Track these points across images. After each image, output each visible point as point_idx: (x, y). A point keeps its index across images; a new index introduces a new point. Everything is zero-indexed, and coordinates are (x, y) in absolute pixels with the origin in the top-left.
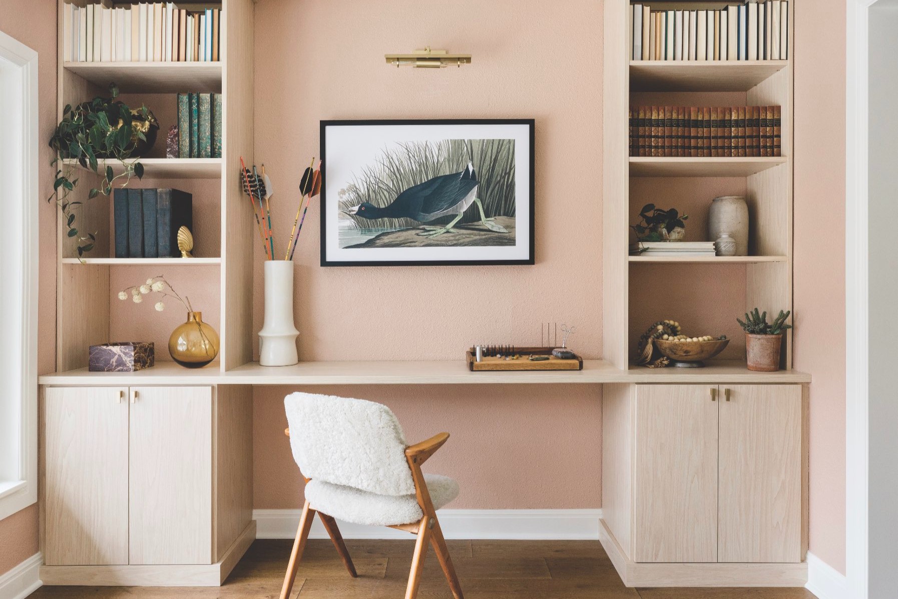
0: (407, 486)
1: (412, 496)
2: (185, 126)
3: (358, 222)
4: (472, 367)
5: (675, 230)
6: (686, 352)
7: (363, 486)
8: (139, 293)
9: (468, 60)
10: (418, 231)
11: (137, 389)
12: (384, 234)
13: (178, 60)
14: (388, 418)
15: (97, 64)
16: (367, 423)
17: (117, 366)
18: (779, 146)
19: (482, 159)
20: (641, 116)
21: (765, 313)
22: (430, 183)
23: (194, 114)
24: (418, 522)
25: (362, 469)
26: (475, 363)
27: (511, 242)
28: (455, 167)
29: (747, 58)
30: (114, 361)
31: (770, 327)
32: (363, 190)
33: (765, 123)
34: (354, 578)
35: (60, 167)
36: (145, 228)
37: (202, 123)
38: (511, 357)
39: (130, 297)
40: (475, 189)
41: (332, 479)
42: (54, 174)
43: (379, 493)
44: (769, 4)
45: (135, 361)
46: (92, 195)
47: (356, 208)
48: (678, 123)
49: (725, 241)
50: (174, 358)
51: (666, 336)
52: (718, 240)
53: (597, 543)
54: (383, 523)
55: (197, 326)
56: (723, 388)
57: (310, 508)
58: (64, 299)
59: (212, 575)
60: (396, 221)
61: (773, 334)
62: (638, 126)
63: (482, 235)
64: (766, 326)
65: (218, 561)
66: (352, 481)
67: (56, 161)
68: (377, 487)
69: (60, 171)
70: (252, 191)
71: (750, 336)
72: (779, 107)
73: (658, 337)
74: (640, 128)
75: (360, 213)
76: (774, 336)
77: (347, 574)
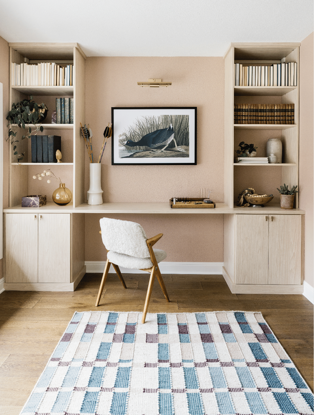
0: (147, 254)
1: (149, 258)
2: (59, 111)
3: (126, 147)
4: (172, 207)
5: (252, 152)
6: (256, 201)
7: (130, 254)
8: (41, 176)
9: (170, 84)
10: (150, 151)
11: (41, 214)
12: (136, 153)
13: (56, 85)
14: (140, 229)
15: (25, 87)
16: (132, 230)
17: (33, 205)
18: (294, 120)
19: (176, 123)
20: (239, 108)
21: (287, 186)
22: (155, 132)
23: (63, 106)
24: (151, 268)
25: (130, 248)
26: (173, 205)
27: (188, 156)
28: (165, 126)
29: (281, 85)
30: (31, 203)
31: (290, 192)
32: (128, 135)
33: (288, 111)
34: (125, 289)
35: (10, 127)
36: (44, 151)
37: (66, 110)
38: (187, 202)
39: (37, 177)
40: (173, 135)
41: (118, 251)
42: (8, 130)
43: (136, 257)
44: (289, 64)
45: (40, 203)
46: (23, 138)
47: (126, 142)
48: (253, 111)
49: (272, 157)
50: (55, 202)
51: (249, 195)
52: (270, 157)
53: (221, 276)
54: (138, 268)
55: (63, 189)
56: (270, 216)
57: (109, 262)
58: (12, 179)
59: (70, 287)
60: (141, 147)
61: (290, 195)
62: (237, 111)
63: (176, 153)
64: (288, 191)
65: (73, 282)
66: (126, 252)
67: (9, 125)
68: (136, 254)
69: (10, 129)
70: (85, 136)
71: (282, 195)
72: (294, 104)
73: (246, 195)
74: (239, 112)
75: (127, 144)
76: (291, 196)
77: (123, 287)
